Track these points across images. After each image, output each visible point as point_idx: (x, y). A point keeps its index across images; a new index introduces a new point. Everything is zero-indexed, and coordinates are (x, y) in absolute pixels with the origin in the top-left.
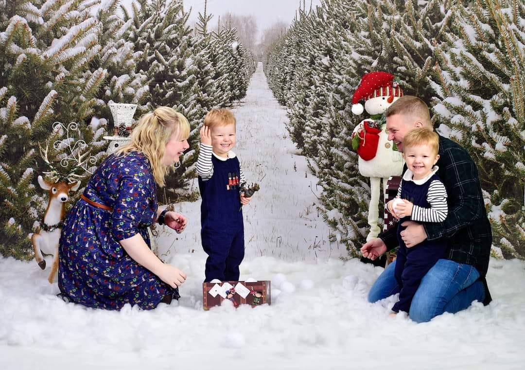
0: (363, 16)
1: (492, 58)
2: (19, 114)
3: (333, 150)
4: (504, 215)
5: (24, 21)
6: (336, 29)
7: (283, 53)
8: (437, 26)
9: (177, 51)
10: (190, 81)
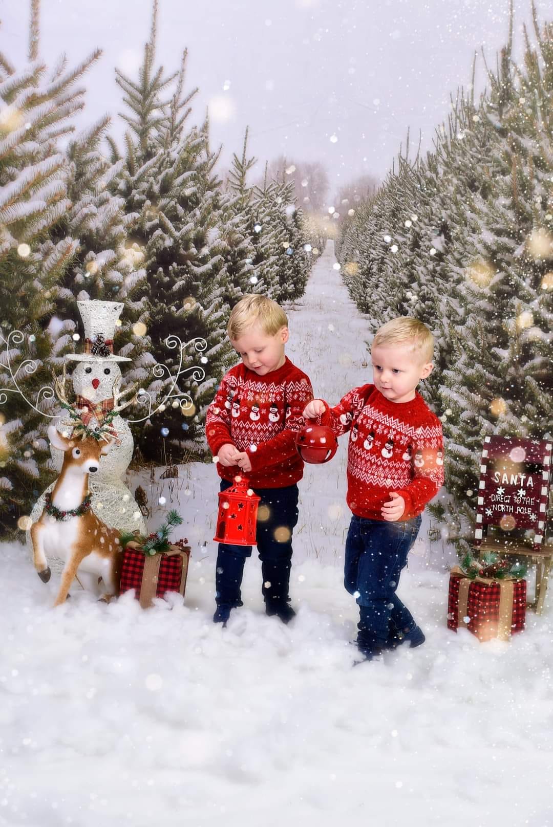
7: (368, 227)
9: (195, 215)
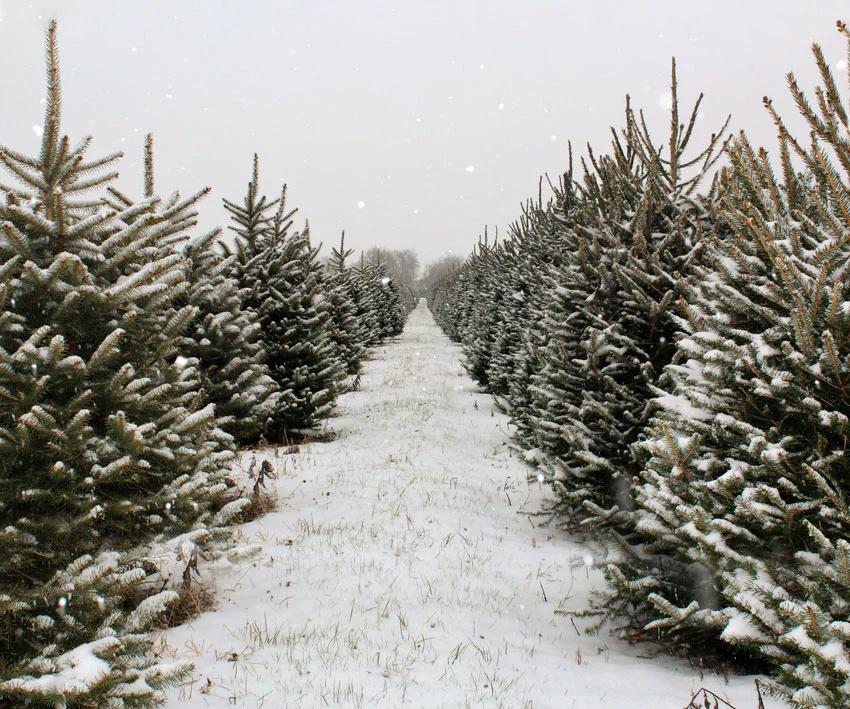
0: (573, 250)
1: (763, 290)
2: (67, 354)
3: (531, 387)
4: (785, 453)
5: (76, 258)
6: (532, 262)
8: (680, 259)
10: (321, 318)
